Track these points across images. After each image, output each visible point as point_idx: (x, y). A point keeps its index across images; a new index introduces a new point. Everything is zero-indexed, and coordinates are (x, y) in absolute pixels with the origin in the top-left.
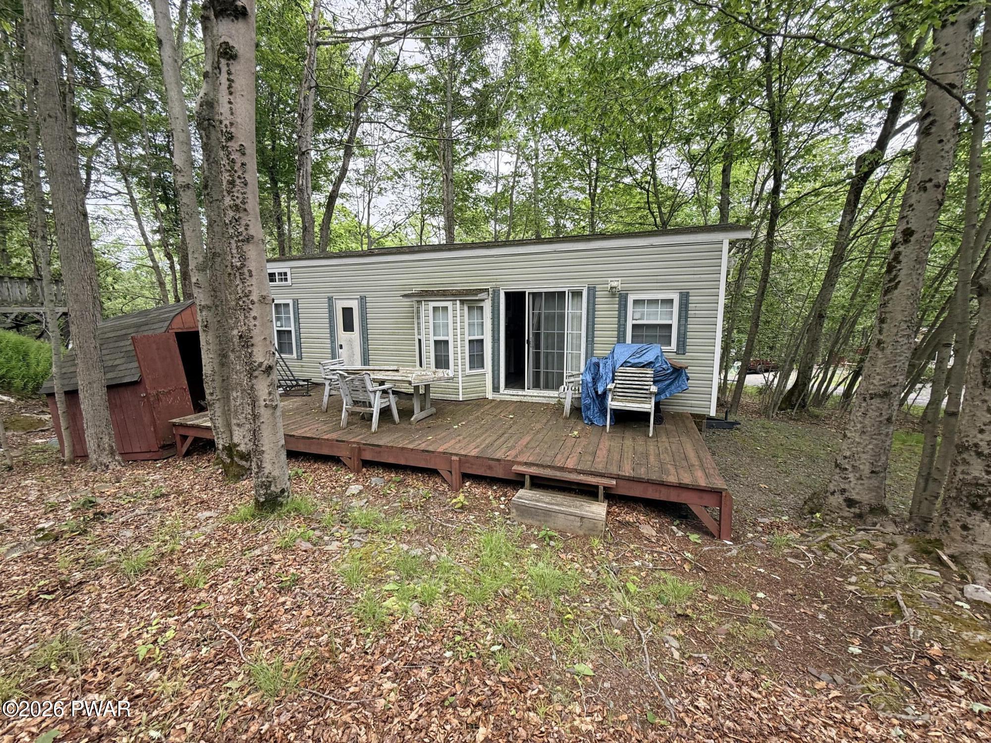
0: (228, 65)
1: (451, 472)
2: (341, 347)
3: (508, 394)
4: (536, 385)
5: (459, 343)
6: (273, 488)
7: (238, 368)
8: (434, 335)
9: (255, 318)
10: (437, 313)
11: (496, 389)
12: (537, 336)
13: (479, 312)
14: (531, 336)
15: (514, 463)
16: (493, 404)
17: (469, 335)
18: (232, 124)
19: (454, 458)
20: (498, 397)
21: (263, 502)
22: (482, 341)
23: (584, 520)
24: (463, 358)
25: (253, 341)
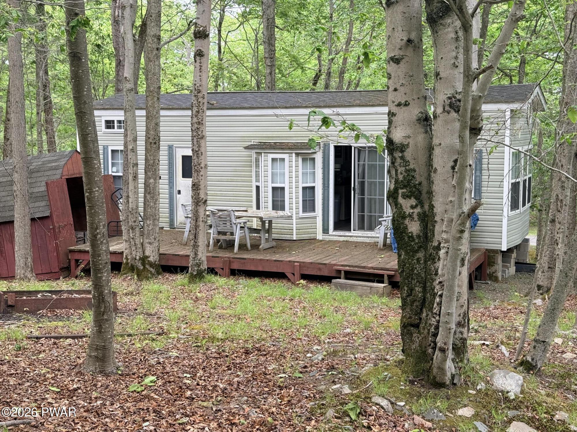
0: (200, 59)
1: (294, 274)
2: (179, 192)
3: (335, 235)
4: (361, 227)
5: (294, 189)
6: (201, 267)
7: (152, 205)
8: (272, 183)
9: (202, 176)
10: (275, 163)
11: (325, 230)
12: (362, 184)
13: (312, 162)
14: (356, 184)
15: (335, 265)
16: (323, 242)
17: (303, 183)
18: (200, 86)
19: (296, 264)
20: (327, 238)
21: (195, 275)
22: (313, 188)
23: (372, 289)
24: (297, 203)
25: (200, 187)
